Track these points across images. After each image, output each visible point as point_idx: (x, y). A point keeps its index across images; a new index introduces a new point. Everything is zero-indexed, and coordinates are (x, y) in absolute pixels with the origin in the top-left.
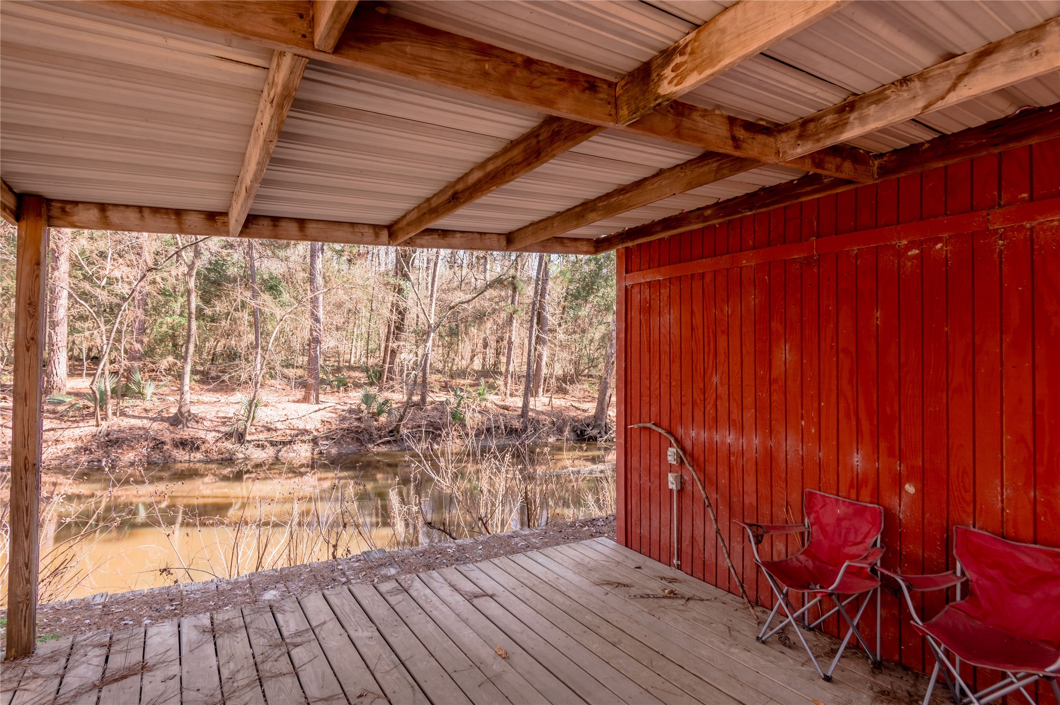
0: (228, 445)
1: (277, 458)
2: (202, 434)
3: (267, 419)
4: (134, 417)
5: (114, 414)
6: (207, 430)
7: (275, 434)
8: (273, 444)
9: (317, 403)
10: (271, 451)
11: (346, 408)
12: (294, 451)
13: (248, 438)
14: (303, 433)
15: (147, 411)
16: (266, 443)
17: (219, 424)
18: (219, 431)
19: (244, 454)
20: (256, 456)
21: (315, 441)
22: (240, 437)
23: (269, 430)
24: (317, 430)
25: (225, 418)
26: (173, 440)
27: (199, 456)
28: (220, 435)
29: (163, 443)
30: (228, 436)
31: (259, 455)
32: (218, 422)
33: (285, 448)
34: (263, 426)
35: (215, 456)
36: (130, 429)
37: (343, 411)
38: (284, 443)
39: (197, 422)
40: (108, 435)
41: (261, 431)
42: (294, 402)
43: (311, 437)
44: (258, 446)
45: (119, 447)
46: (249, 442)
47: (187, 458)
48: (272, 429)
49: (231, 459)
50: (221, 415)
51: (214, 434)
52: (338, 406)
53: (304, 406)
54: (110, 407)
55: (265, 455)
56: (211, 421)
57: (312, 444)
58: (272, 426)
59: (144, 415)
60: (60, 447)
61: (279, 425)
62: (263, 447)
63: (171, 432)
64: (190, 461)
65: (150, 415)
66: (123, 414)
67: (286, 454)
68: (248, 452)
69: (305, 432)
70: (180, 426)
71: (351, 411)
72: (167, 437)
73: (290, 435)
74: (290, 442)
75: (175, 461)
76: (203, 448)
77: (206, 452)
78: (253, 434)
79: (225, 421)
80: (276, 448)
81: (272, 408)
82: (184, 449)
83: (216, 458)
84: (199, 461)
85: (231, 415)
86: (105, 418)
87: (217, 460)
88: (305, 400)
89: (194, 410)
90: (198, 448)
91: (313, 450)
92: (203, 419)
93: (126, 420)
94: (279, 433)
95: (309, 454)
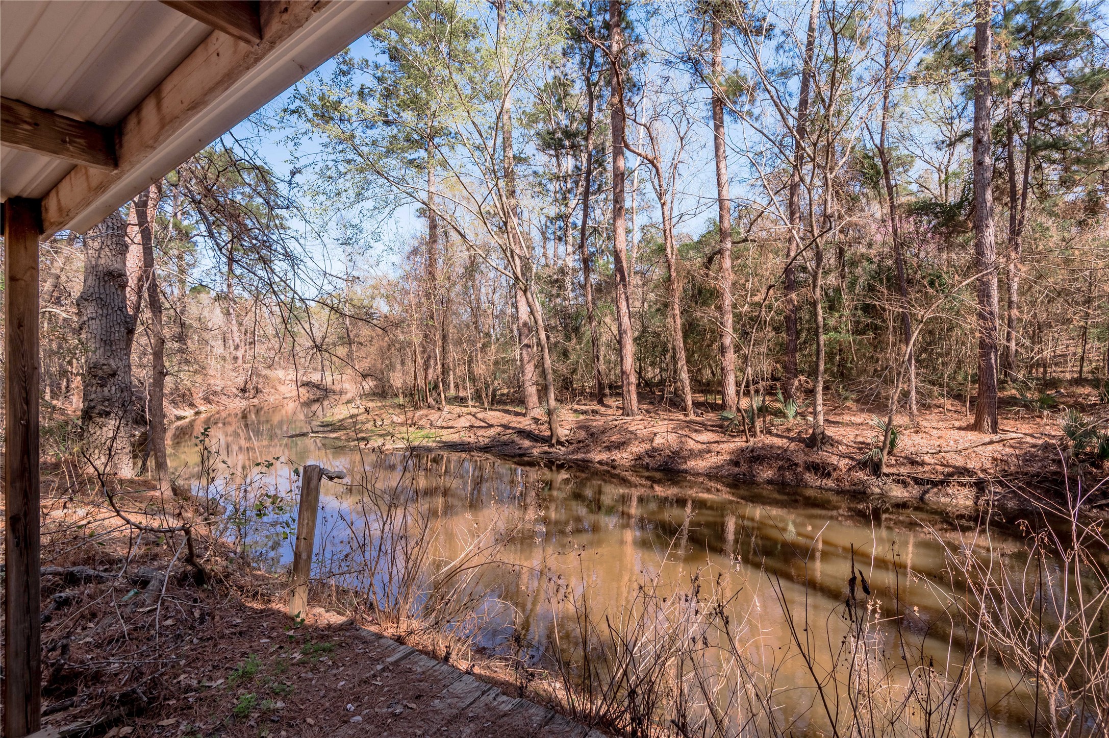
0: (861, 475)
1: (922, 499)
2: (834, 460)
3: (913, 450)
4: (777, 436)
5: (762, 432)
6: (840, 456)
7: (921, 469)
8: (918, 481)
9: (995, 432)
10: (916, 491)
11: (1040, 442)
12: (948, 495)
13: (885, 470)
14: (961, 473)
15: (789, 430)
16: (909, 480)
17: (855, 450)
18: (852, 459)
19: (882, 489)
20: (894, 494)
21: (980, 486)
22: (875, 468)
23: (913, 463)
24: (984, 471)
25: (863, 443)
26: (805, 462)
27: (830, 484)
28: (854, 463)
29: (797, 465)
30: (863, 465)
31: (898, 493)
32: (854, 448)
33: (935, 490)
34: (906, 458)
35: (847, 486)
36: (771, 447)
37: (1034, 446)
38: (935, 484)
39: (832, 445)
40: (752, 451)
41: (903, 464)
42: (960, 428)
43: (973, 480)
44: (898, 482)
45: (761, 464)
46: (887, 475)
47: (818, 484)
48: (917, 462)
49: (864, 493)
50: (860, 439)
51: (847, 461)
52: (1029, 439)
53: (972, 436)
54: (759, 424)
55: (906, 494)
56: (847, 445)
57: (975, 489)
58: (918, 459)
59: (786, 434)
60: (720, 458)
61: (927, 458)
62: (905, 484)
63: (806, 454)
64: (820, 488)
65: (792, 434)
66: (769, 433)
67: (935, 498)
68: (886, 487)
69: (964, 471)
70: (815, 449)
71: (1046, 447)
72: (800, 459)
73: (943, 473)
74: (942, 482)
75: (806, 486)
76: (834, 475)
77: (837, 480)
78: (892, 466)
79: (863, 446)
80: (923, 488)
81: (924, 435)
82: (816, 474)
83: (848, 488)
84: (830, 490)
85: (869, 441)
86: (754, 435)
87: (848, 491)
88: (975, 427)
89: (830, 432)
90: (829, 475)
91: (977, 498)
92: (839, 443)
93: (770, 438)
94: (927, 468)
95: (970, 503)
